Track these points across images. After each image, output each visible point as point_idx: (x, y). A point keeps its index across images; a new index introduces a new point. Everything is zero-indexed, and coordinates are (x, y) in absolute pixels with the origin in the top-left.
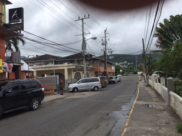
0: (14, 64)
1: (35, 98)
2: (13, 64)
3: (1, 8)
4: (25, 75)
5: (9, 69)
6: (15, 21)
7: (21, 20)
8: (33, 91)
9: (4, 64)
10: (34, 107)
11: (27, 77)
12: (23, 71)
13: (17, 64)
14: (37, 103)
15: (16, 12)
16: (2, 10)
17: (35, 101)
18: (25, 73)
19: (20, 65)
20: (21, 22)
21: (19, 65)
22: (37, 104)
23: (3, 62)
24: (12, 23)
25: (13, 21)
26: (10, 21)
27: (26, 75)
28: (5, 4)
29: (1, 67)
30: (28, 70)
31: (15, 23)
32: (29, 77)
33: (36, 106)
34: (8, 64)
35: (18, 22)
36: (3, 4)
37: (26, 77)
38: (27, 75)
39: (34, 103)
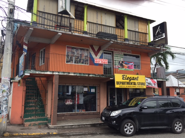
0: (158, 80)
1: (177, 120)
2: (156, 80)
3: (146, 29)
4: (174, 91)
5: (155, 85)
6: (159, 37)
7: (164, 34)
8: (174, 110)
9: (148, 80)
10: (177, 130)
11: (178, 94)
12: (172, 87)
13: (161, 80)
14: (180, 126)
15: (159, 28)
16: (147, 30)
17: (178, 123)
18: (174, 89)
19: (165, 80)
20: (164, 37)
21: (163, 80)
22: (181, 128)
23: (146, 78)
24: (156, 40)
25: (157, 37)
26: (155, 38)
27: (176, 91)
28: (149, 23)
29: (144, 83)
30: (178, 86)
31: (159, 39)
32: (181, 93)
33: (179, 129)
34: (152, 80)
35: (161, 37)
36: (147, 24)
37: (176, 93)
38: (178, 91)
39: (176, 125)
